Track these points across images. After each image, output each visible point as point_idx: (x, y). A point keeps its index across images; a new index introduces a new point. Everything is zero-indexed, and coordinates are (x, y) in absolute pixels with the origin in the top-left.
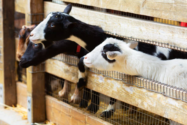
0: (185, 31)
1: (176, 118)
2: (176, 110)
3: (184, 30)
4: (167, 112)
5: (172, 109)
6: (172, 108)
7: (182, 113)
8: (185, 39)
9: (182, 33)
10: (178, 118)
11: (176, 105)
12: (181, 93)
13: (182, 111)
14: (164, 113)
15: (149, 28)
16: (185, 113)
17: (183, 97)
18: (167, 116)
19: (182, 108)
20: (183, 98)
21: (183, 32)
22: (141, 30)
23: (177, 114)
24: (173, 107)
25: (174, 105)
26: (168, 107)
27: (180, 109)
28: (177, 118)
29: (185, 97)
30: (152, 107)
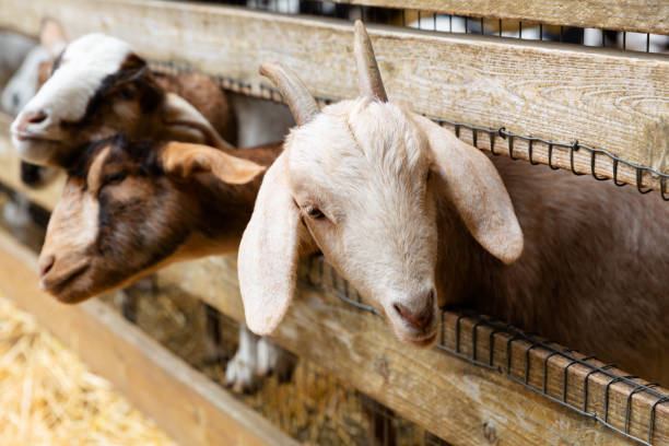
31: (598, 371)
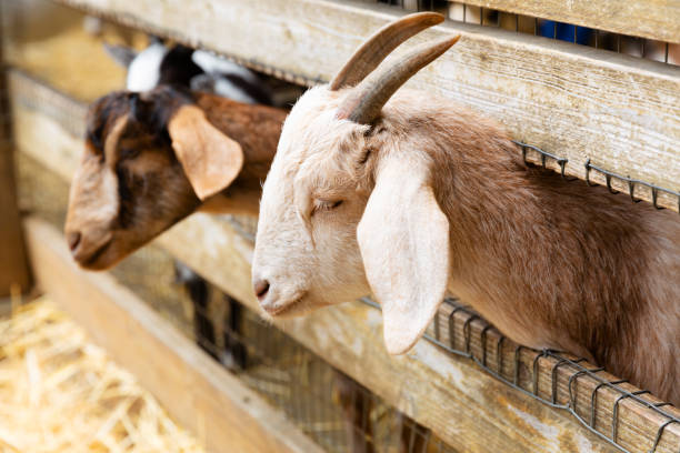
0: (491, 49)
1: (455, 435)
2: (451, 397)
3: (485, 43)
4: (415, 396)
5: (435, 391)
6: (435, 386)
7: (483, 419)
8: (491, 89)
9: (475, 62)
10: (462, 433)
11: (451, 378)
12: (478, 336)
13: (483, 413)
14: (401, 393)
15: (319, 26)
16: (497, 424)
17: (489, 354)
18: (415, 412)
19: (481, 400)
20: (485, 356)
21: (484, 58)
22: (289, 34)
23: (460, 418)
24: (438, 382)
25: (446, 376)
26: (415, 373)
27: (472, 400)
28: (456, 432)
29: (495, 356)
30: (347, 355)
31: (629, 396)
